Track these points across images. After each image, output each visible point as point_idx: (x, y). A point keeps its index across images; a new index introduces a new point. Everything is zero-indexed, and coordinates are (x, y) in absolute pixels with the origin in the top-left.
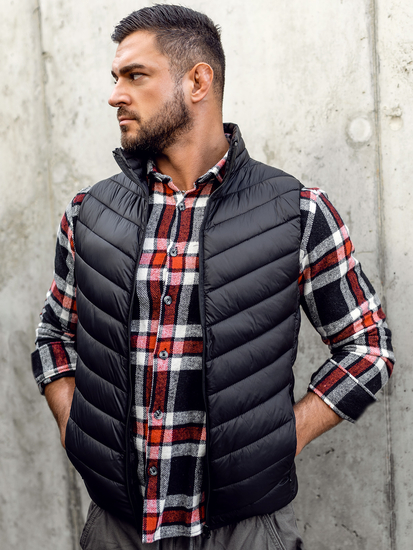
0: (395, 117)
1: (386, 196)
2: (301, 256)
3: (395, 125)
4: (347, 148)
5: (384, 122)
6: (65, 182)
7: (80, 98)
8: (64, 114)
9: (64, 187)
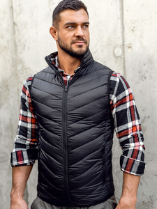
0: (129, 47)
4: (114, 58)
6: (21, 70)
7: (26, 40)
8: (21, 45)
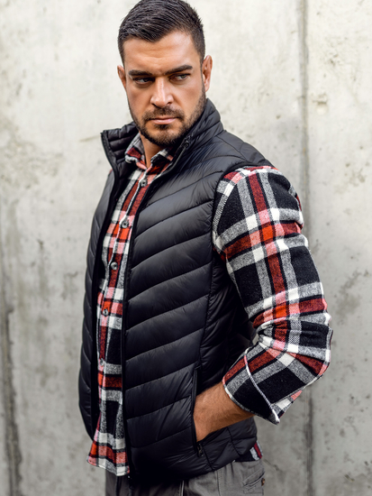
0: (321, 103)
1: (311, 173)
2: (214, 237)
3: (321, 110)
5: (311, 107)
6: (8, 147)
7: (24, 71)
8: (8, 85)
9: (7, 151)
